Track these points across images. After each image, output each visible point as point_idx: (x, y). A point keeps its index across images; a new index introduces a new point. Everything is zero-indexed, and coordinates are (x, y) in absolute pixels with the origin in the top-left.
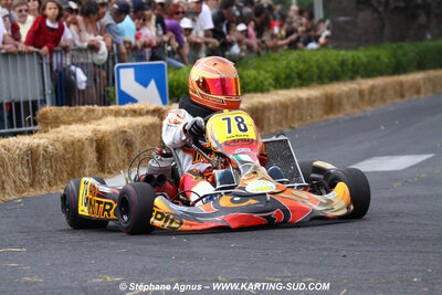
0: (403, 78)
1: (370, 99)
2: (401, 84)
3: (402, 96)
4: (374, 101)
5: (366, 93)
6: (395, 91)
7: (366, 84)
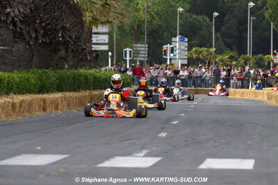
0: (45, 96)
1: (19, 110)
2: (44, 101)
3: (44, 110)
4: (23, 112)
5: (17, 105)
6: (39, 106)
7: (18, 99)
